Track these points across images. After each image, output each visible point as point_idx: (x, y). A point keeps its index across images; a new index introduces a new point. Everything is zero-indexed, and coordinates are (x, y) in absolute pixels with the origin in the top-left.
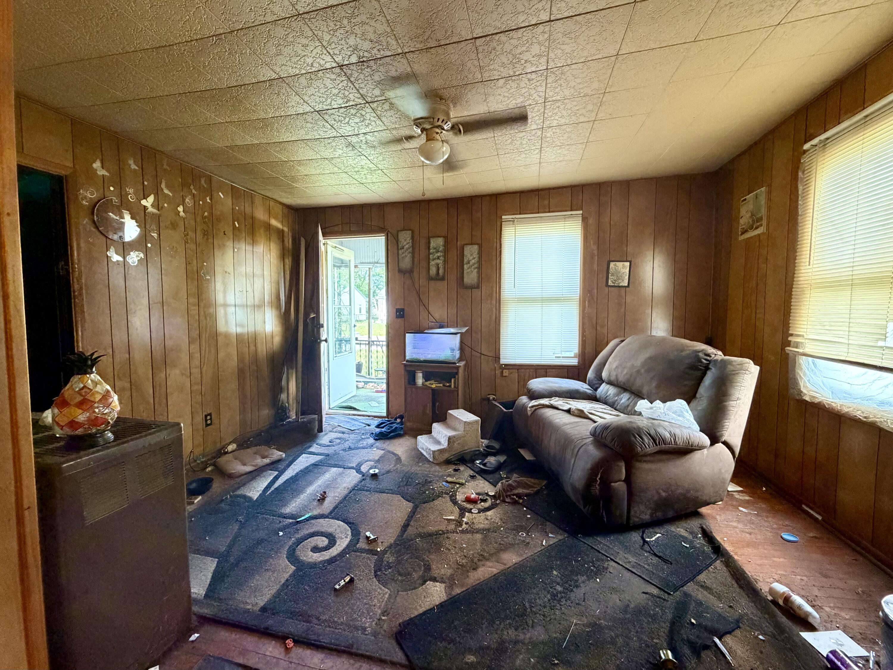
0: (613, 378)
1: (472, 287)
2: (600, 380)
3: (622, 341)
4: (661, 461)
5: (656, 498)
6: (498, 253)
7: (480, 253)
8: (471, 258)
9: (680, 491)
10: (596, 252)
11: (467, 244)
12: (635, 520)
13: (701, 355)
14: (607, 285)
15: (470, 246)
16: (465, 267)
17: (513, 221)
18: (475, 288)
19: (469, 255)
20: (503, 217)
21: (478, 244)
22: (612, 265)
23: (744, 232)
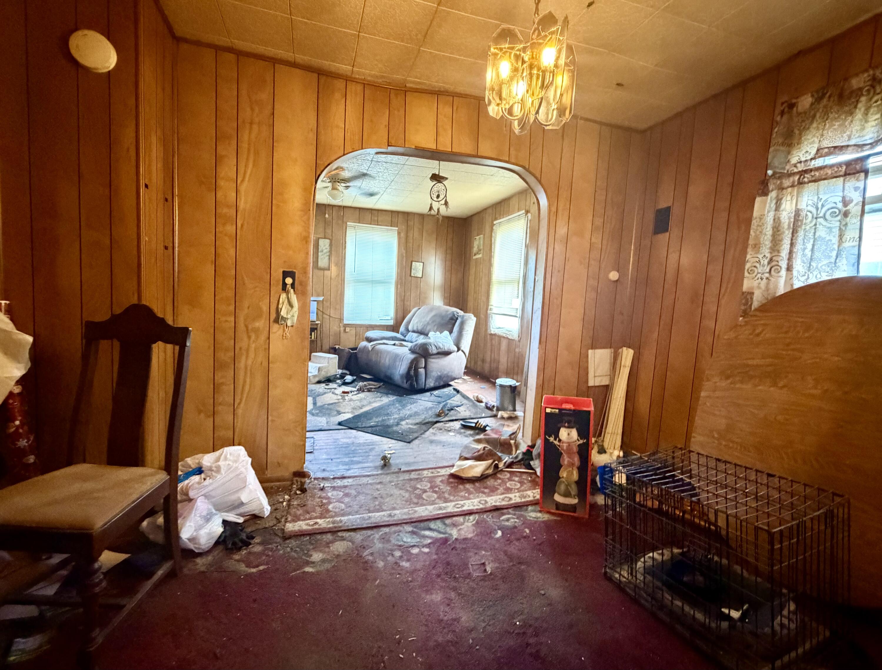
0: (415, 329)
1: (324, 269)
2: (408, 331)
3: (419, 309)
4: (439, 358)
5: (436, 375)
6: (344, 247)
7: (331, 245)
8: (324, 248)
9: (445, 372)
10: (404, 255)
11: (321, 238)
12: (428, 386)
13: (455, 313)
14: (410, 275)
15: (324, 240)
16: (320, 254)
17: (355, 227)
18: (326, 270)
19: (322, 246)
20: (348, 223)
21: (329, 239)
22: (414, 263)
23: (475, 255)
